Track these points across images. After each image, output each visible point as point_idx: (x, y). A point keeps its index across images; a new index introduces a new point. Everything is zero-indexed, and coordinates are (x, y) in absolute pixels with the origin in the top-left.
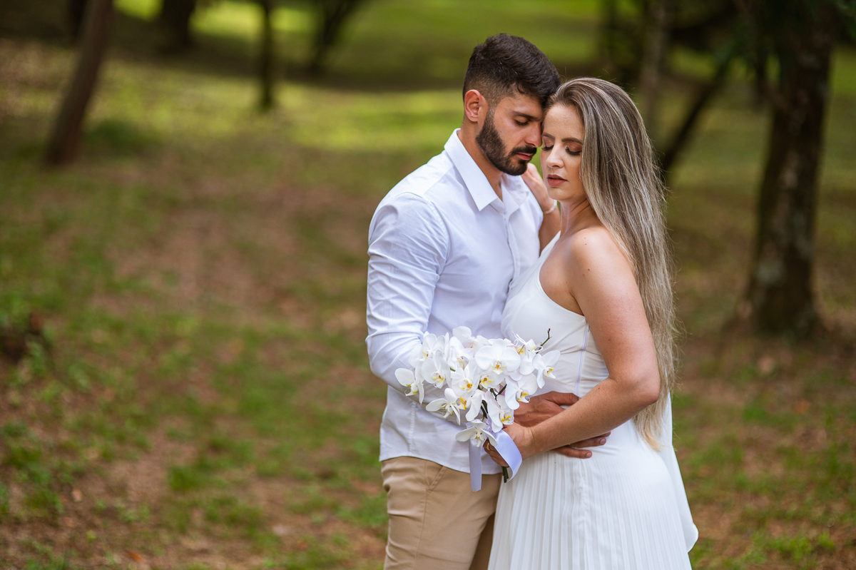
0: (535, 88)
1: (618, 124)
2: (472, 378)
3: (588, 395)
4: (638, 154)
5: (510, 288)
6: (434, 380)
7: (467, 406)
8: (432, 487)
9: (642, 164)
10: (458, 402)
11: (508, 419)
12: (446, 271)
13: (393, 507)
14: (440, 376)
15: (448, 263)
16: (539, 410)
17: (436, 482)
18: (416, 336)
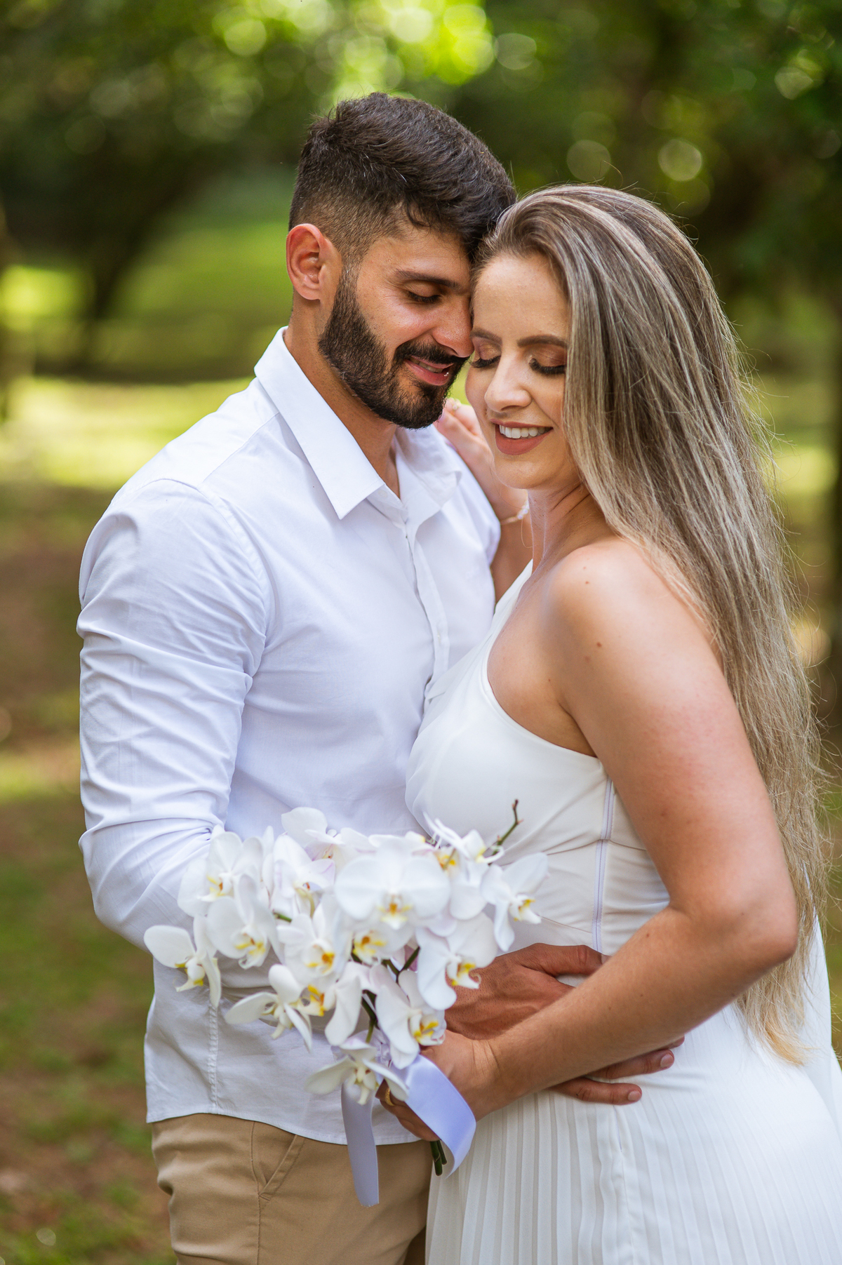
0: (449, 211)
1: (651, 292)
2: (334, 937)
3: (624, 949)
4: (706, 363)
5: (428, 698)
6: (240, 949)
7: (327, 1005)
8: (273, 1187)
10: (304, 998)
11: (430, 1030)
12: (267, 667)
13: (183, 1236)
14: (253, 942)
15: (269, 647)
17: (282, 1175)
18: (200, 827)
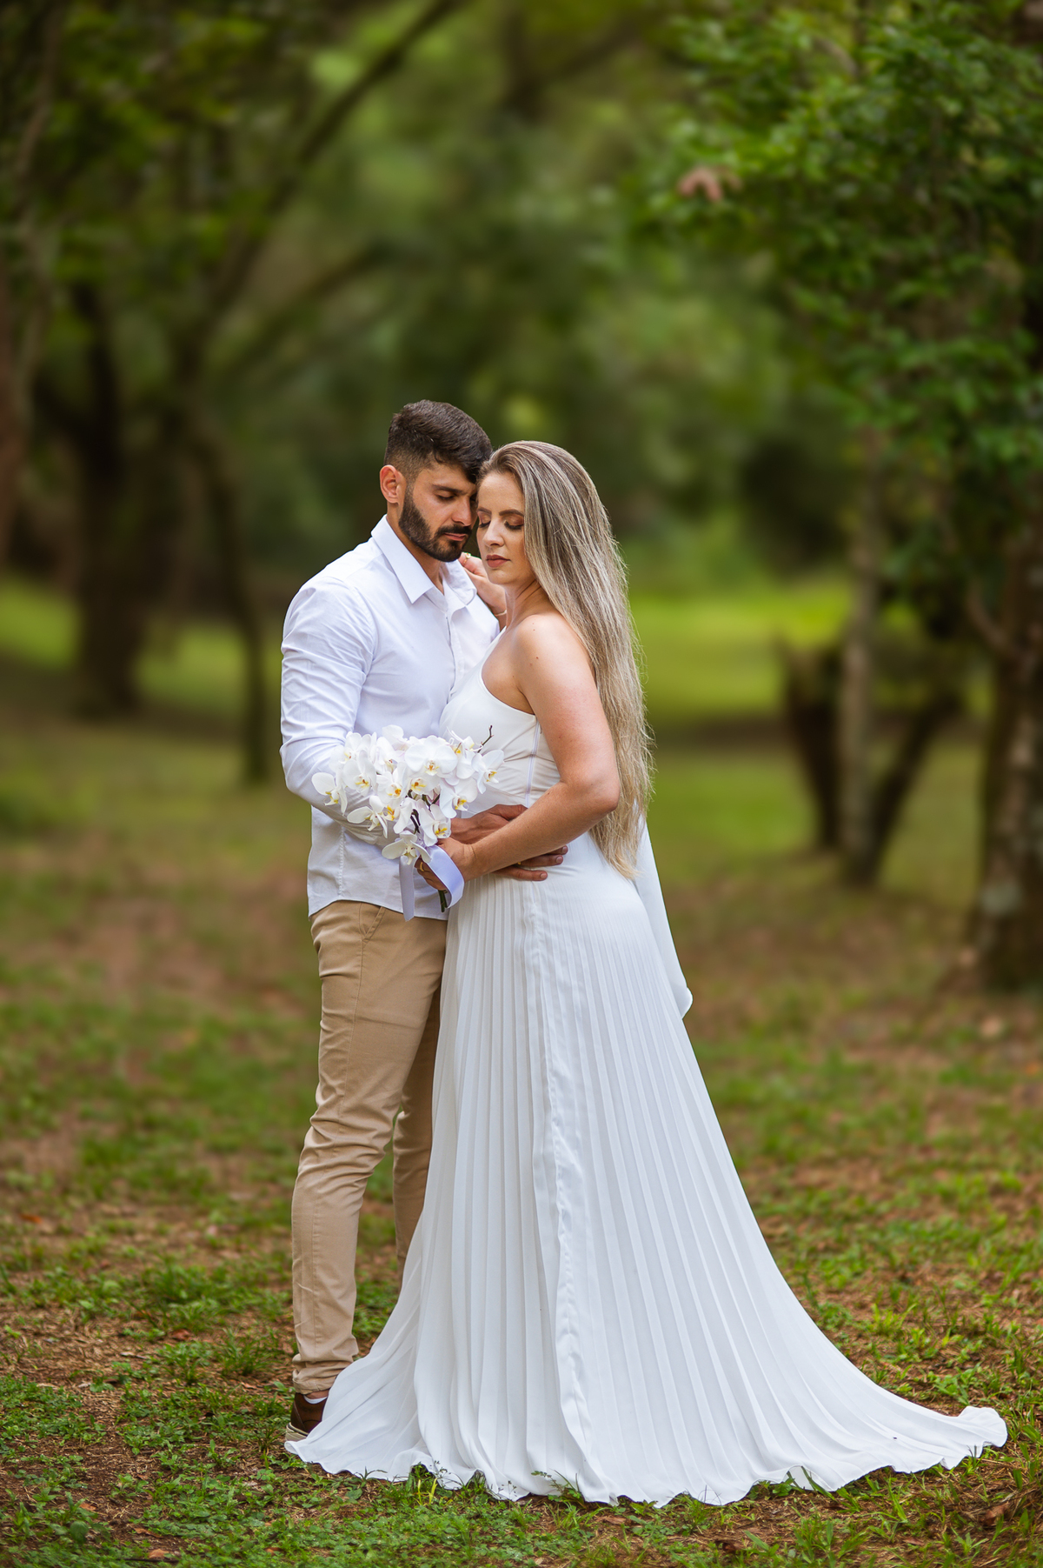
1: (564, 489)
2: (401, 783)
3: (536, 804)
6: (358, 785)
7: (396, 816)
8: (368, 936)
9: (595, 535)
10: (386, 811)
11: (443, 832)
12: (374, 671)
14: (364, 781)
15: (374, 661)
16: (483, 825)
17: (374, 929)
